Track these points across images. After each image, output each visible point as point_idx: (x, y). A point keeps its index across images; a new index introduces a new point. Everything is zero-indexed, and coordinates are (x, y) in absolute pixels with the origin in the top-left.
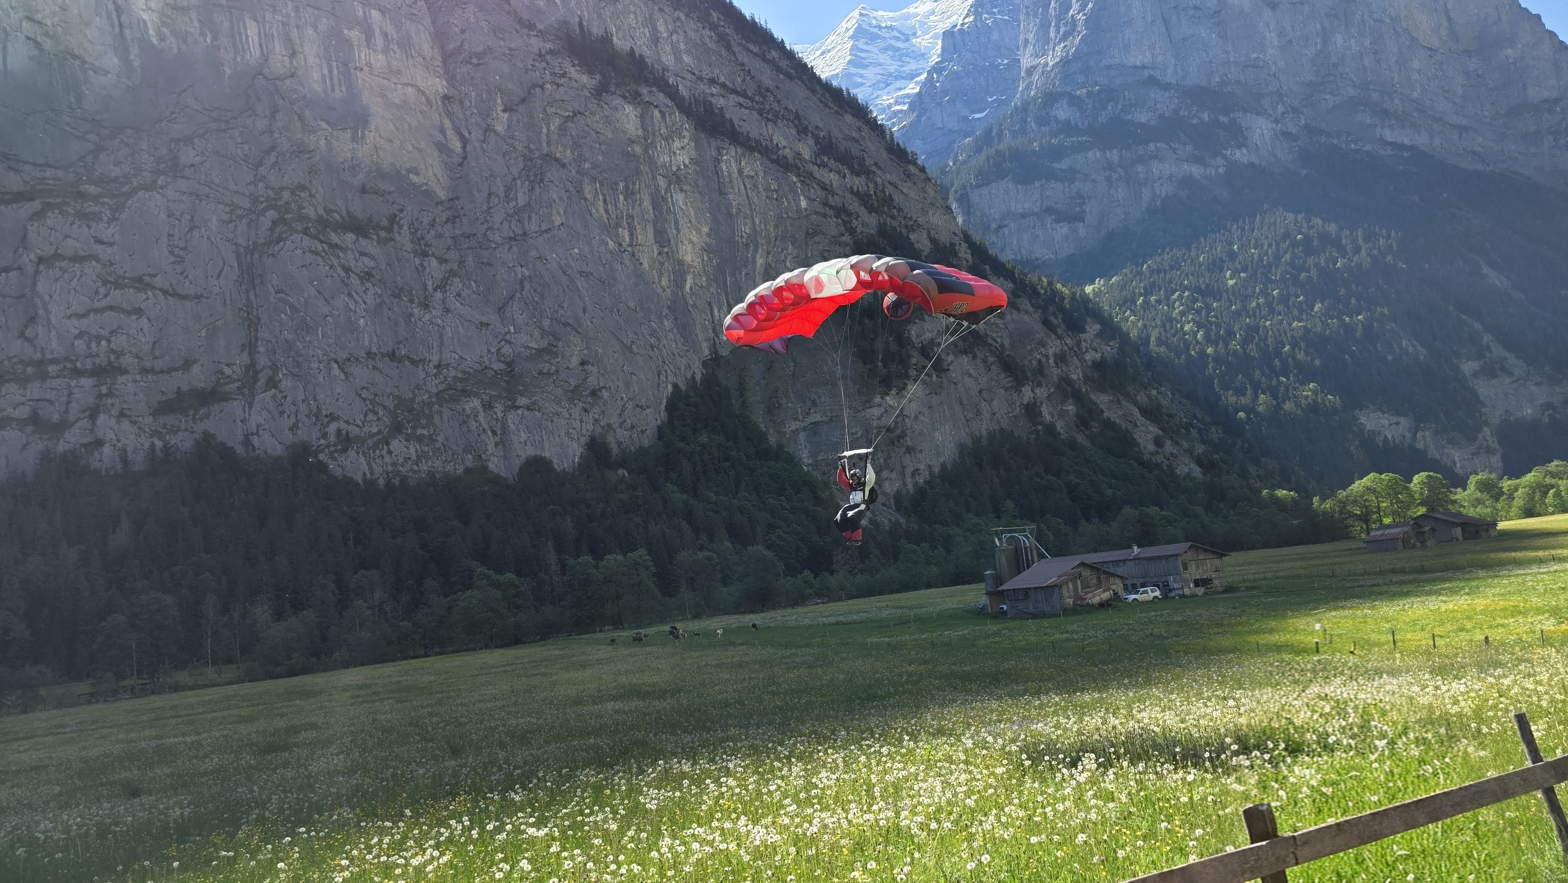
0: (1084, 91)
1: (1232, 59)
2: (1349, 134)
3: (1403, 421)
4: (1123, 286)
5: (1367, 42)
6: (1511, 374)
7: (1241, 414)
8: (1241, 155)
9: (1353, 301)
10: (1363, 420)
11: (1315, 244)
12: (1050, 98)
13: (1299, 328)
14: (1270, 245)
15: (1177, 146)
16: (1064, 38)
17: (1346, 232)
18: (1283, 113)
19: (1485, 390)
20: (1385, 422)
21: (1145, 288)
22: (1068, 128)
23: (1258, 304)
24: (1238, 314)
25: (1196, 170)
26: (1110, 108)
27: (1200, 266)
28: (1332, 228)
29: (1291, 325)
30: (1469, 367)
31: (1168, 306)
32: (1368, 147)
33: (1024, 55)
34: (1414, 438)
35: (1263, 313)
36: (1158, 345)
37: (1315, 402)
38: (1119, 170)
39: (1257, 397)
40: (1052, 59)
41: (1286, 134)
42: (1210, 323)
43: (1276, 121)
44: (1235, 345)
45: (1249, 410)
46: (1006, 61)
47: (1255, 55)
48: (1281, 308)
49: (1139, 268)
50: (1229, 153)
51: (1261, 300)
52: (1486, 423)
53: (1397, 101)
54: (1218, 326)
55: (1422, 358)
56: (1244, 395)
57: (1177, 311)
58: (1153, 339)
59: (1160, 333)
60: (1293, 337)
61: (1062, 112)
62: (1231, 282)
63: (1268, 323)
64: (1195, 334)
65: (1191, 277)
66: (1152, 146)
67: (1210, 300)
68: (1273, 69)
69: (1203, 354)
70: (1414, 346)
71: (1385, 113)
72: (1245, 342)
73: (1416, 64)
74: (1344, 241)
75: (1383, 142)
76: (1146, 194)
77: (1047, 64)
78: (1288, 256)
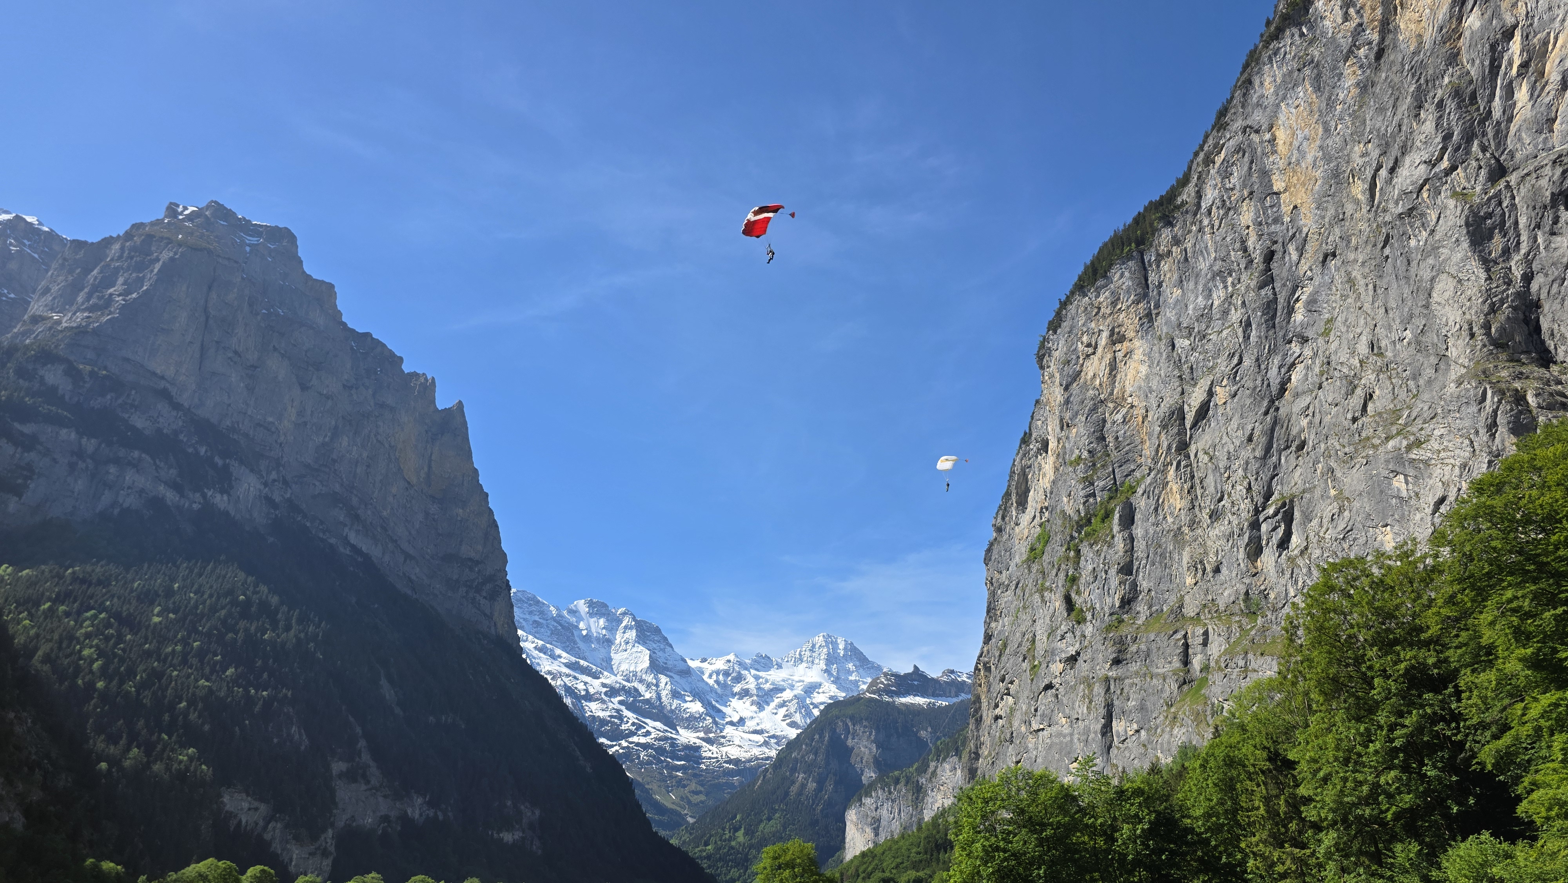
0: (88, 368)
1: (249, 413)
2: (322, 523)
3: (263, 807)
4: (32, 583)
5: (365, 455)
6: (368, 782)
7: (104, 765)
8: (220, 501)
9: (265, 675)
10: (226, 799)
11: (253, 609)
12: (46, 356)
13: (204, 687)
14: (211, 596)
15: (162, 465)
16: (90, 309)
17: (285, 608)
18: (274, 481)
19: (344, 793)
20: (245, 805)
21: (58, 595)
22: (51, 394)
23: (174, 650)
24: (148, 654)
25: (171, 496)
26: (109, 397)
27: (132, 591)
28: (274, 600)
29: (197, 681)
30: (338, 767)
31: (76, 621)
32: (333, 541)
33: (38, 300)
34: (265, 828)
35: (175, 661)
36: (43, 662)
37: (187, 769)
38: (89, 460)
39: (128, 750)
40: (67, 320)
41: (269, 501)
42: (115, 655)
43: (266, 484)
44: (130, 687)
45: (114, 762)
46: (12, 296)
47: (270, 419)
48: (194, 661)
49: (62, 570)
50: (210, 493)
51: (179, 648)
52: (332, 825)
53: (369, 512)
54: (122, 660)
55: (303, 748)
56: (116, 743)
57: (83, 631)
58: (40, 653)
59: (52, 650)
60: (194, 694)
61: (53, 376)
62: (156, 619)
63: (175, 673)
64: (93, 661)
65: (115, 600)
66: (136, 454)
67: (126, 630)
68: (282, 438)
69: (91, 686)
70: (300, 735)
71: (357, 517)
72: (142, 686)
73: (394, 490)
74: (280, 616)
75: (346, 541)
76: (107, 498)
77: (59, 322)
78: (223, 613)
